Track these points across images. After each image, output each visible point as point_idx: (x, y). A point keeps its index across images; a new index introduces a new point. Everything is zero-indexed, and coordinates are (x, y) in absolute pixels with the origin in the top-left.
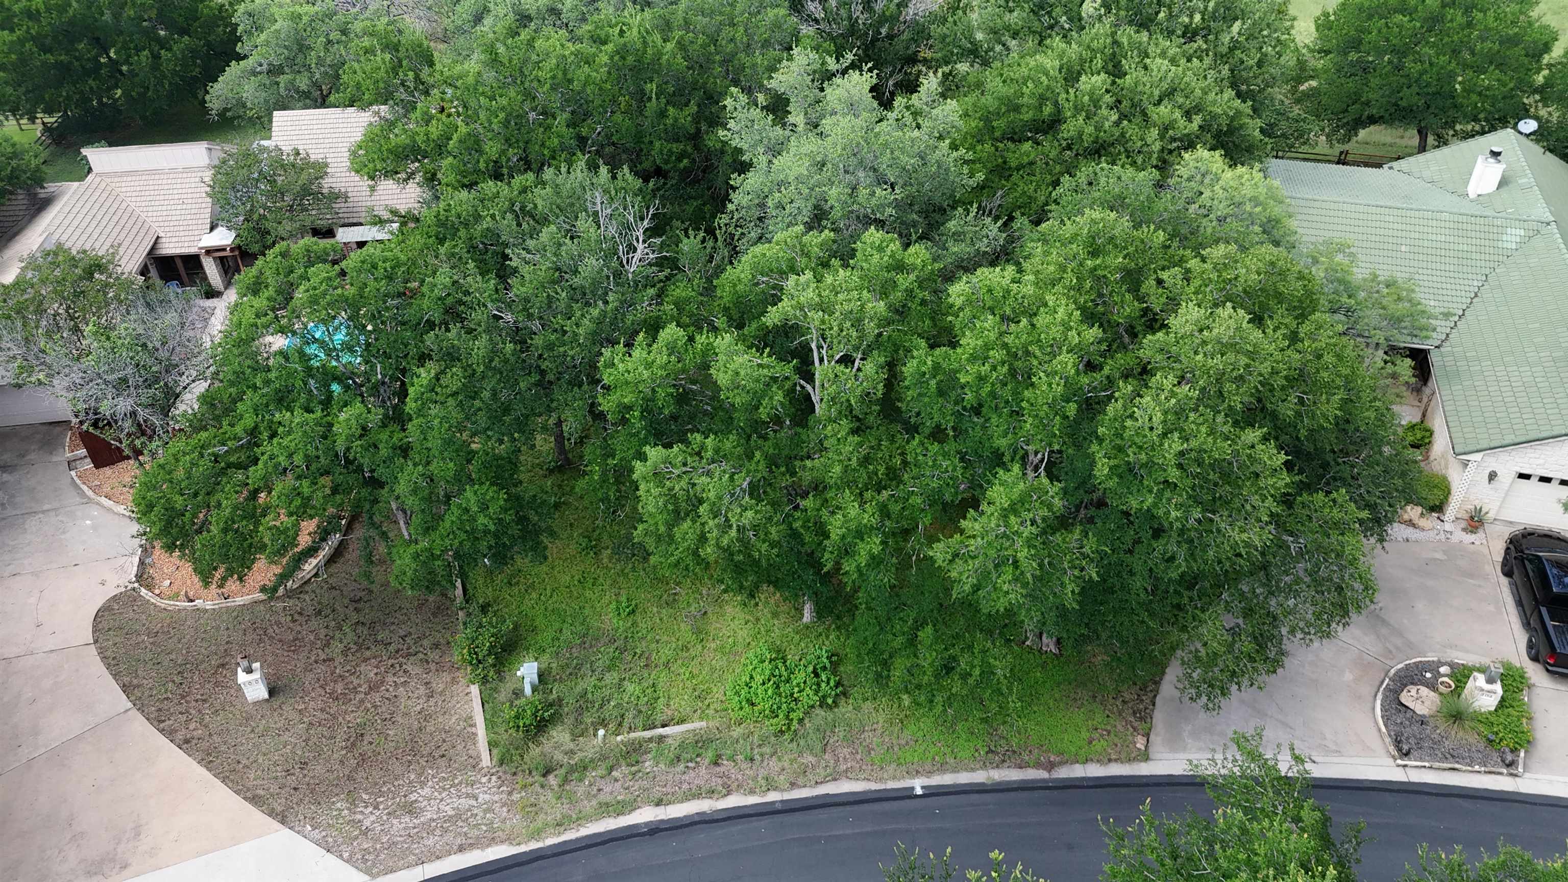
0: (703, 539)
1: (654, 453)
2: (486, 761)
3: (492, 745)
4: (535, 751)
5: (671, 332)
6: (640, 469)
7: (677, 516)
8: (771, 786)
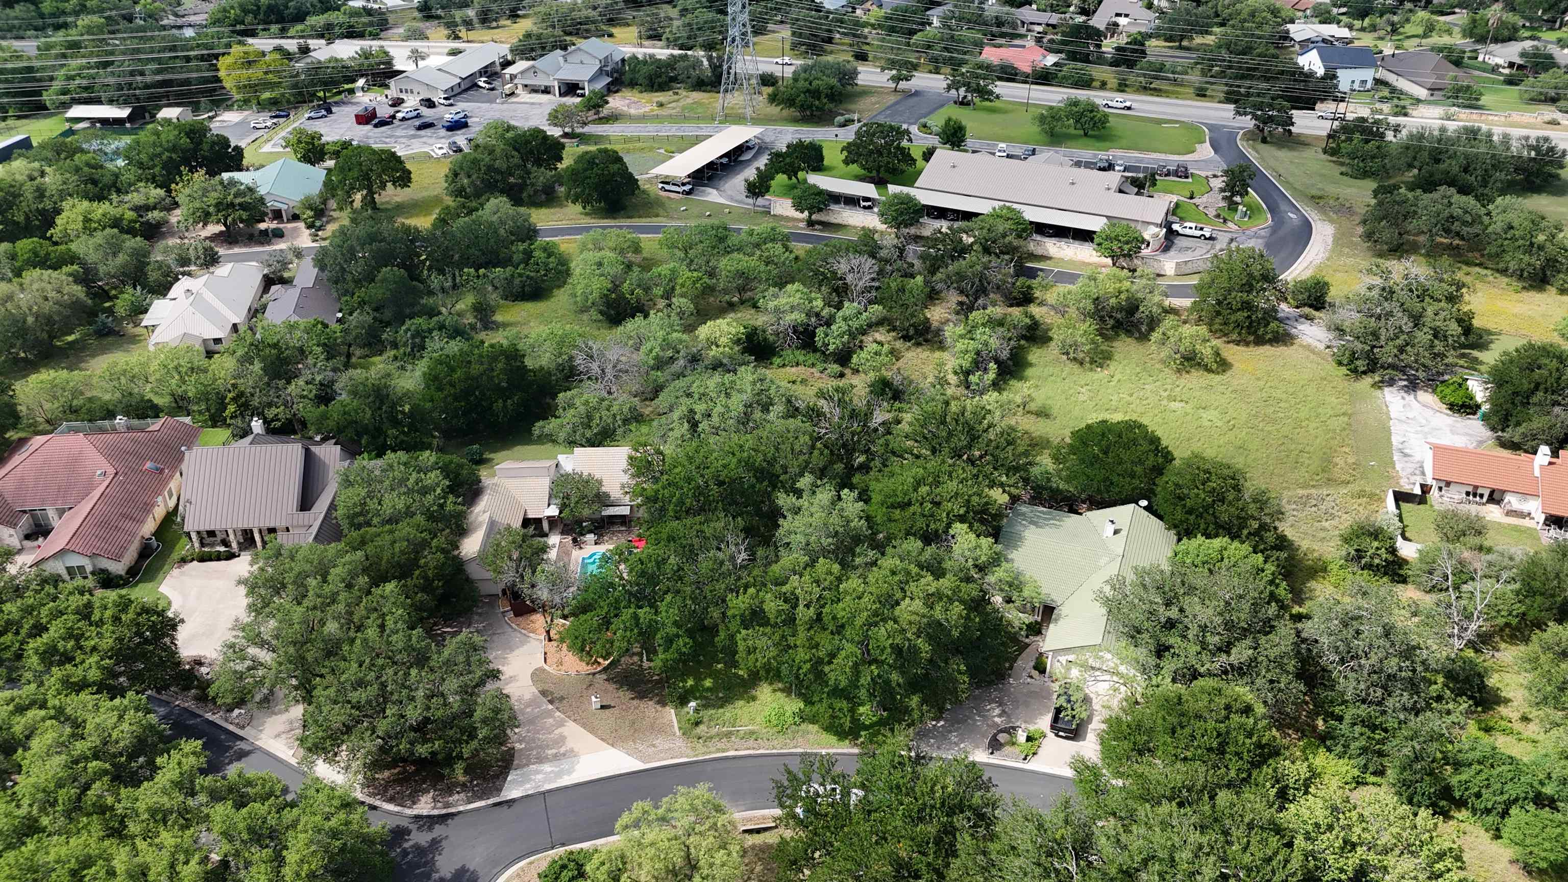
0: (757, 660)
1: (744, 632)
2: (678, 734)
3: (680, 728)
4: (695, 732)
5: (752, 590)
6: (739, 636)
7: (749, 653)
8: (774, 748)
